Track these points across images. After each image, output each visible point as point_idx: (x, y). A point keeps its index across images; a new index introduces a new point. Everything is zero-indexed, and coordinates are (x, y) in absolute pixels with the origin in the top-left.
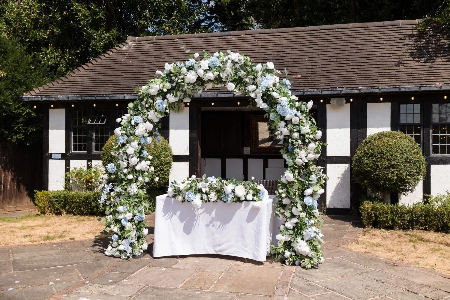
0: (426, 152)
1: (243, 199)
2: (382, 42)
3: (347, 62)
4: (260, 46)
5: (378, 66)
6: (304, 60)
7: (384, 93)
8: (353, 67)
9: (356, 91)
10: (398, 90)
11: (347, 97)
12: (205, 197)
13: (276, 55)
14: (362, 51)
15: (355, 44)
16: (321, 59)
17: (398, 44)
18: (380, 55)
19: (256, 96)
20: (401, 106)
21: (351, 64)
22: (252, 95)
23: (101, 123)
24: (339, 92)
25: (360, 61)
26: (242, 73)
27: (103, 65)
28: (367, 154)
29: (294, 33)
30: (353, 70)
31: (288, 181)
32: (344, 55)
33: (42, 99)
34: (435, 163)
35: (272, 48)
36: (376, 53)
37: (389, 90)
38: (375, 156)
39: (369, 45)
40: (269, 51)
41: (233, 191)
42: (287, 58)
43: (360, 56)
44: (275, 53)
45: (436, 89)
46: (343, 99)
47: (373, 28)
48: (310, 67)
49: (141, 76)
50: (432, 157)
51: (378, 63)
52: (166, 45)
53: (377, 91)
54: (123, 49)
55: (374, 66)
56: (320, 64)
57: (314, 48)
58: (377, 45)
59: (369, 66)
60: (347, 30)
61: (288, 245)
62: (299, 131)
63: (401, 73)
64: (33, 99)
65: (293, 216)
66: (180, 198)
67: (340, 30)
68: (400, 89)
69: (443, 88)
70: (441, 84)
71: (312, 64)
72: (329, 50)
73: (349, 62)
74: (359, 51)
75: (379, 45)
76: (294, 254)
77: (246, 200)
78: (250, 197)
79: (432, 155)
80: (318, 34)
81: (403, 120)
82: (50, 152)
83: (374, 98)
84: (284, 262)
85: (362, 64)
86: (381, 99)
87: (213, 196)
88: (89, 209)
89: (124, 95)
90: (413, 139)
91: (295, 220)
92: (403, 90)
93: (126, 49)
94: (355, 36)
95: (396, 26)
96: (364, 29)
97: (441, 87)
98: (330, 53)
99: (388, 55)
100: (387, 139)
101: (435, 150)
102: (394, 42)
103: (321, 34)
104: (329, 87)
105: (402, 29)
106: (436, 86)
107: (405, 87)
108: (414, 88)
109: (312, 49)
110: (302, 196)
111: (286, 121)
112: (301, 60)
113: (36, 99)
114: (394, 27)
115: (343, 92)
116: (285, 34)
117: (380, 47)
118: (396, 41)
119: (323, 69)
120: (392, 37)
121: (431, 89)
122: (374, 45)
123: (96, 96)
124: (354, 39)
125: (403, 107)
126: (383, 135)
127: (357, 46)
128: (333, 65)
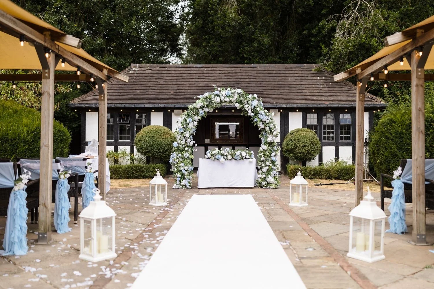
0: (320, 139)
1: (244, 158)
2: (296, 77)
3: (277, 88)
4: (224, 76)
5: (294, 92)
6: (253, 86)
7: (299, 107)
8: (281, 92)
9: (285, 106)
10: (306, 106)
11: (279, 109)
12: (225, 157)
13: (235, 82)
14: (285, 82)
15: (280, 77)
16: (262, 86)
17: (305, 79)
18: (295, 85)
19: (249, 110)
20: (307, 114)
21: (280, 90)
22: (247, 109)
23: (126, 122)
24: (276, 106)
25: (284, 89)
26: (241, 99)
27: (119, 84)
28: (292, 140)
29: (244, 68)
30: (281, 94)
31: (264, 149)
32: (275, 84)
33: (85, 105)
34: (325, 146)
35: (232, 77)
36: (293, 84)
37: (302, 106)
38: (296, 141)
39: (288, 79)
40: (230, 79)
41: (240, 154)
42: (242, 84)
43: (284, 85)
44: (234, 81)
45: (325, 106)
46: (277, 110)
47: (290, 68)
48: (257, 91)
49: (150, 92)
50: (324, 142)
51: (295, 90)
52: (161, 71)
53: (296, 106)
54: (130, 73)
55: (292, 92)
56: (262, 89)
57: (257, 79)
58: (293, 79)
59: (290, 92)
60: (275, 68)
61: (264, 179)
62: (269, 126)
63: (307, 96)
64: (78, 106)
65: (266, 166)
66: (213, 158)
67: (271, 68)
68: (307, 105)
69: (329, 106)
70: (328, 103)
71: (258, 89)
72: (266, 81)
73: (279, 89)
74: (283, 82)
75: (294, 79)
76: (267, 183)
77: (246, 158)
78: (247, 157)
79: (324, 141)
80: (258, 70)
81: (308, 122)
82: (86, 141)
83: (293, 110)
84: (262, 187)
85: (286, 90)
86: (297, 111)
87: (230, 157)
88: (128, 174)
89: (145, 104)
90: (314, 132)
91: (267, 168)
92: (309, 106)
93: (132, 73)
94: (280, 73)
95: (303, 68)
96: (284, 68)
97: (328, 105)
98: (267, 82)
99: (299, 85)
100: (301, 132)
101: (325, 139)
102: (302, 77)
103: (260, 70)
104: (270, 103)
105: (306, 69)
106: (325, 105)
107: (310, 105)
108: (315, 105)
109: (256, 79)
110: (270, 156)
111: (262, 122)
112: (251, 86)
113: (81, 106)
114: (301, 68)
115: (278, 106)
116: (238, 68)
117: (295, 81)
118: (303, 77)
119: (264, 92)
120: (301, 74)
121: (323, 106)
122: (291, 79)
123: (125, 104)
124: (280, 74)
125: (308, 115)
126: (299, 130)
127: (282, 79)
128: (270, 90)
